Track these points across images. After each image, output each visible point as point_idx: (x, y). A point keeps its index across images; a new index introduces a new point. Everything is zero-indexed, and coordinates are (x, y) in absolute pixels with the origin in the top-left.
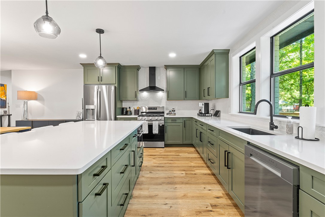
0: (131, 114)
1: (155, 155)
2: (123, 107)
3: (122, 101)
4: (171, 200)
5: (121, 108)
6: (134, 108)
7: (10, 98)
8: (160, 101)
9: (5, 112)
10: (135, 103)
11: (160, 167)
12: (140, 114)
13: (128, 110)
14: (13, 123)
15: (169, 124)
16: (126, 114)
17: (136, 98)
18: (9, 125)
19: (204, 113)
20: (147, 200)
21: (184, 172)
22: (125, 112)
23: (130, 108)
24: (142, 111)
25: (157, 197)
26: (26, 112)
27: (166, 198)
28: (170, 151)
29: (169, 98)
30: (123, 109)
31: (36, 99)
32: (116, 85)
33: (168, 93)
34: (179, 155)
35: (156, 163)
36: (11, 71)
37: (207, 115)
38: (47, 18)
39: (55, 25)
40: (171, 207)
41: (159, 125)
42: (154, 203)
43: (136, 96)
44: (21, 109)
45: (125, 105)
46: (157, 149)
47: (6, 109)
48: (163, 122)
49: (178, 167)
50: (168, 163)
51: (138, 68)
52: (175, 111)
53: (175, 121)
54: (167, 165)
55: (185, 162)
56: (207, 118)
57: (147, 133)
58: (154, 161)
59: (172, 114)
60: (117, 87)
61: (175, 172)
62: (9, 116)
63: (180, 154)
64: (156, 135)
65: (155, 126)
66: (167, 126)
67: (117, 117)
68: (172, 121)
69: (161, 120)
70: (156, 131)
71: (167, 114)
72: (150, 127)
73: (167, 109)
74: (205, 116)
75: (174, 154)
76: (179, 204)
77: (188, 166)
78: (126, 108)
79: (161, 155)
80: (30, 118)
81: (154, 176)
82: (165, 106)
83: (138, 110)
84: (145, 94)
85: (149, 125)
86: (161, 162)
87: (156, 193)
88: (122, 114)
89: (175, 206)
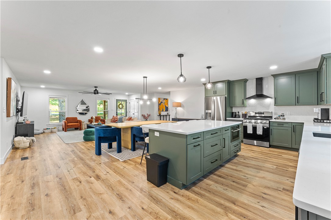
0: (239, 117)
1: (256, 151)
2: (233, 112)
3: (232, 108)
4: (251, 176)
5: (231, 112)
6: (242, 113)
7: (170, 106)
8: (268, 106)
9: (168, 113)
10: (243, 108)
11: (255, 158)
12: (247, 117)
13: (237, 114)
14: (171, 119)
15: (275, 127)
16: (235, 117)
17: (243, 105)
18: (169, 120)
19: (320, 119)
21: (275, 167)
22: (234, 115)
23: (238, 112)
24: (249, 115)
26: (176, 113)
27: (247, 174)
28: (273, 151)
29: (276, 104)
30: (233, 113)
31: (180, 106)
32: (226, 96)
33: (275, 99)
34: (281, 156)
35: (253, 156)
36: (170, 92)
37: (325, 121)
38: (181, 75)
39: (184, 77)
40: (248, 178)
41: (263, 128)
43: (243, 103)
44: (174, 112)
45: (234, 110)
46: (261, 147)
47: (168, 112)
48: (268, 125)
49: (273, 162)
50: (264, 158)
51: (245, 81)
52: (284, 116)
53: (282, 125)
54: (262, 159)
55: (283, 161)
56: (325, 124)
57: (252, 133)
58: (253, 154)
59: (280, 118)
60: (227, 97)
61: (266, 164)
62: (169, 115)
63: (283, 155)
64: (260, 135)
65: (259, 128)
66: (272, 129)
67: (227, 119)
68: (278, 125)
69: (265, 123)
70: (260, 132)
71: (275, 119)
72: (255, 128)
73: (275, 114)
74: (323, 122)
75: (276, 154)
76: (255, 179)
77: (283, 164)
78: (236, 113)
79: (262, 152)
80: (178, 117)
81: (246, 162)
82: (273, 111)
83: (246, 114)
84: (253, 101)
85: (253, 127)
86: (258, 156)
87: (241, 170)
88: (232, 117)
89: (251, 179)
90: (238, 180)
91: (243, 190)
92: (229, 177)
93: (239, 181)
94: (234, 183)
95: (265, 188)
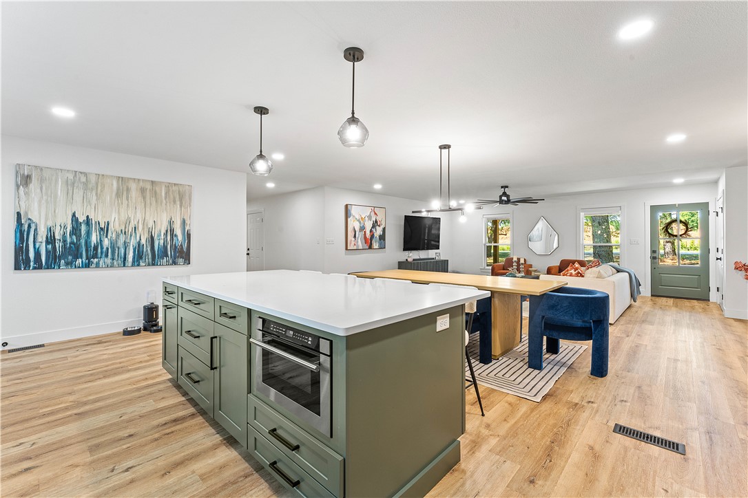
4: (114, 486)
20: (183, 454)
25: (163, 473)
27: (132, 481)
40: (113, 471)
42: (163, 458)
76: (87, 486)
89: (100, 478)
90: (128, 445)
91: (88, 439)
92: (156, 436)
93: (125, 447)
94: (127, 435)
95: (36, 483)
